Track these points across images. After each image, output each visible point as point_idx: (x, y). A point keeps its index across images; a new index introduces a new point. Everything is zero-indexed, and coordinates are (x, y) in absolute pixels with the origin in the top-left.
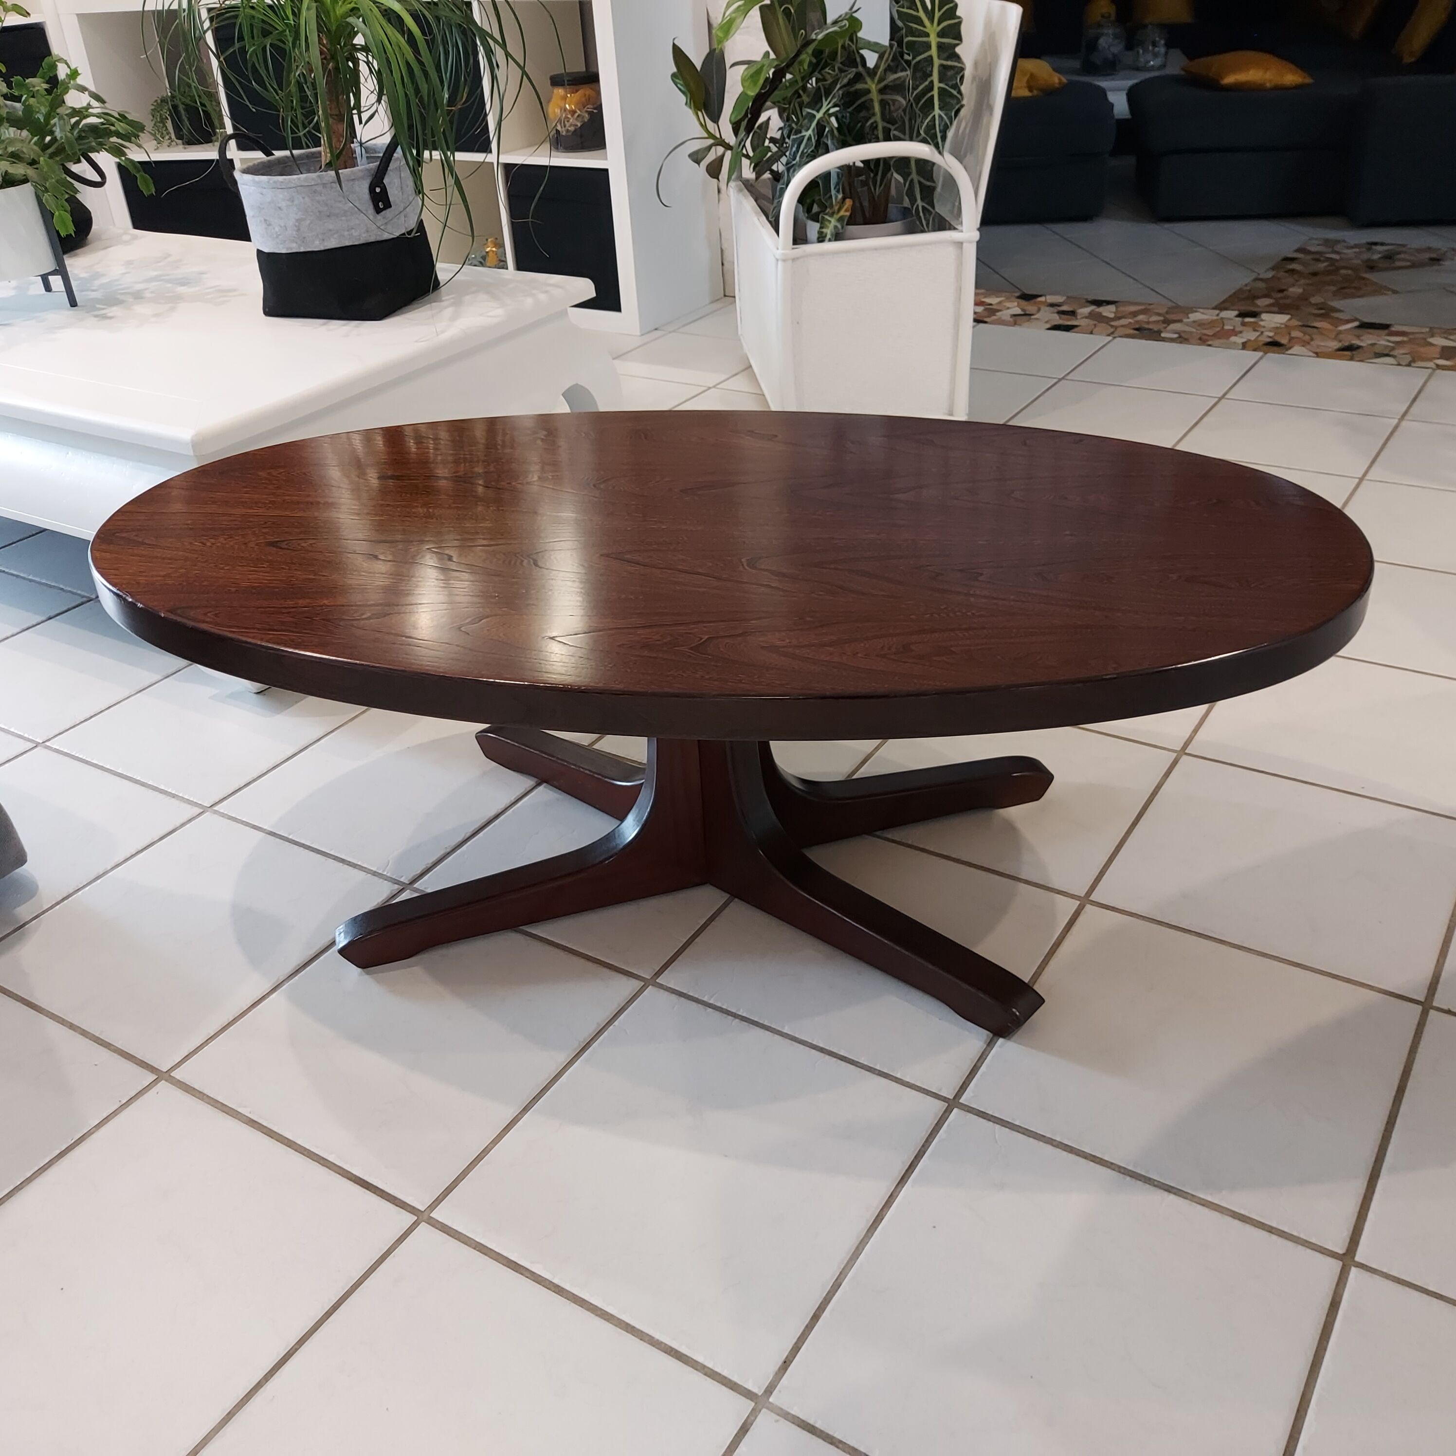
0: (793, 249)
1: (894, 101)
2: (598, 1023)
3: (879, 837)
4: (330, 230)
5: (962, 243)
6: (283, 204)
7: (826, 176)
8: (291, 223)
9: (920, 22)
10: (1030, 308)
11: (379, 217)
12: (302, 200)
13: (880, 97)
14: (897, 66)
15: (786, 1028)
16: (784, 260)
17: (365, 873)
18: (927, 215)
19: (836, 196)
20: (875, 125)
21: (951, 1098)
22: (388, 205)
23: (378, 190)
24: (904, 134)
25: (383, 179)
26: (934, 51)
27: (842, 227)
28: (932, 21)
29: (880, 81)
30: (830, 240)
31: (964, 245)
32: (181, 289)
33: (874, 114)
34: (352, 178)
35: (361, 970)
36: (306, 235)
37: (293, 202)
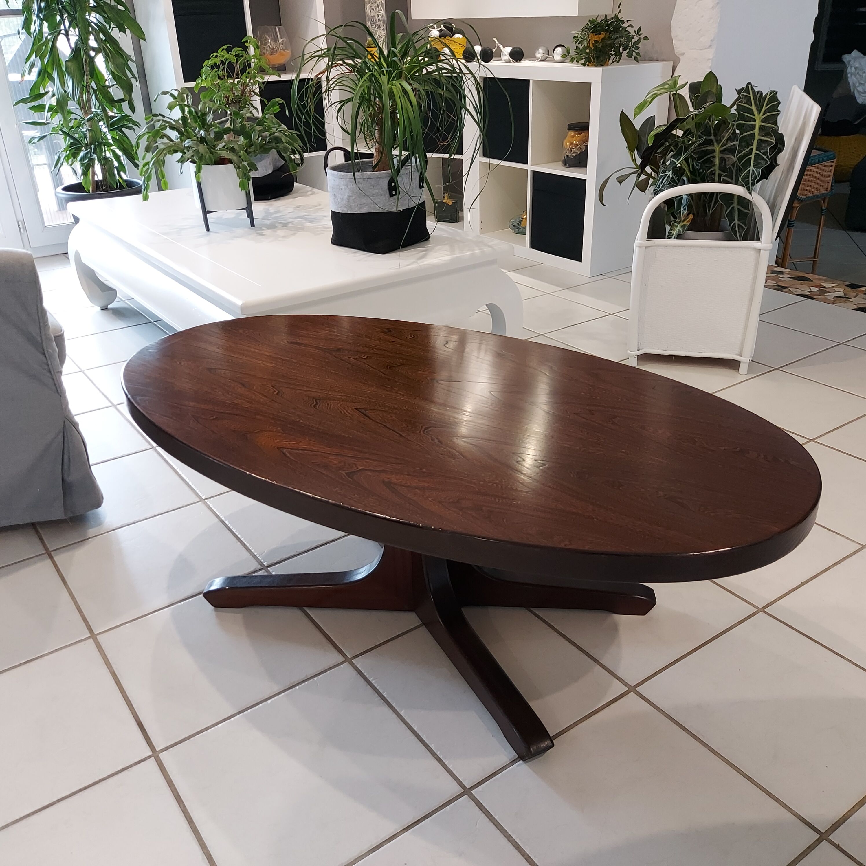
0: (647, 241)
1: (728, 158)
2: (306, 675)
3: (531, 612)
4: (364, 203)
5: (760, 250)
6: (343, 187)
7: (679, 198)
8: (346, 197)
9: (751, 112)
10: (851, 293)
11: (392, 199)
12: (351, 186)
13: (720, 155)
14: (735, 138)
15: (403, 711)
16: (640, 247)
17: (250, 555)
18: (741, 230)
19: (684, 212)
20: (714, 172)
21: (468, 788)
22: (397, 193)
23: (393, 184)
24: (732, 179)
25: (397, 178)
26: (757, 131)
27: (683, 232)
28: (759, 113)
29: (722, 146)
30: (674, 239)
31: (761, 251)
32: (309, 224)
33: (714, 165)
34: (379, 177)
35: (213, 607)
36: (352, 204)
37: (347, 186)
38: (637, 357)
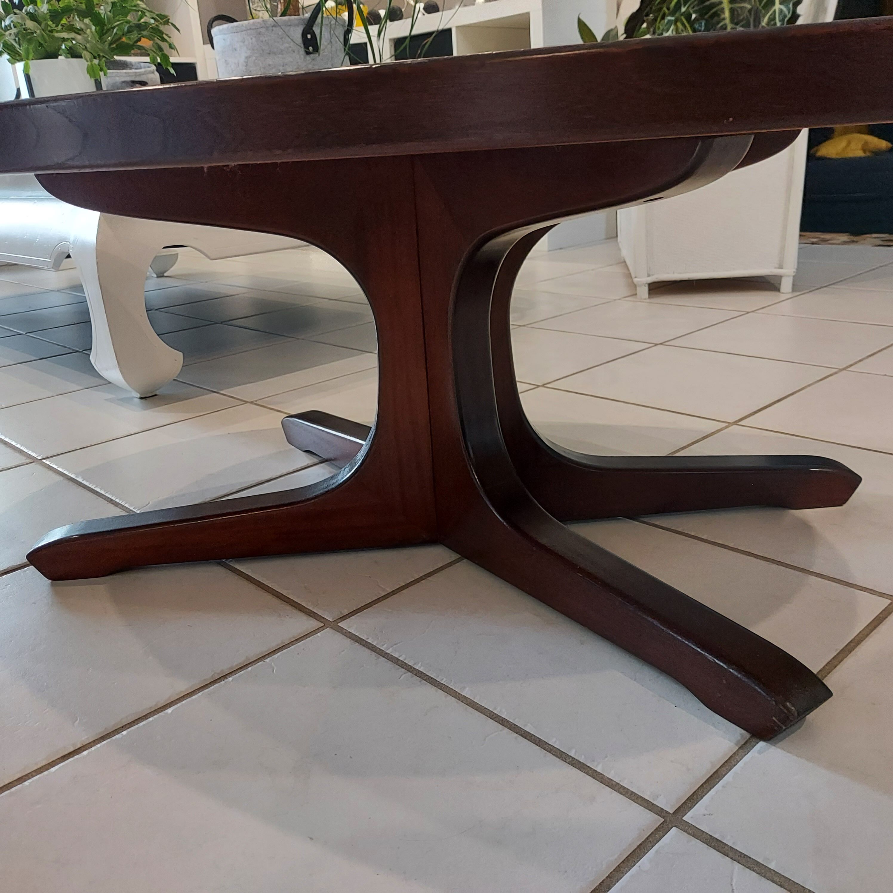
1: (741, 8)
2: (248, 657)
4: (269, 65)
6: (238, 45)
8: (242, 60)
11: (308, 58)
12: (250, 41)
13: (730, 6)
20: (724, 27)
21: (672, 812)
22: (316, 49)
23: (309, 36)
25: (312, 26)
33: (724, 19)
34: (289, 24)
35: (50, 581)
36: (251, 69)
37: (244, 42)
38: (647, 285)
